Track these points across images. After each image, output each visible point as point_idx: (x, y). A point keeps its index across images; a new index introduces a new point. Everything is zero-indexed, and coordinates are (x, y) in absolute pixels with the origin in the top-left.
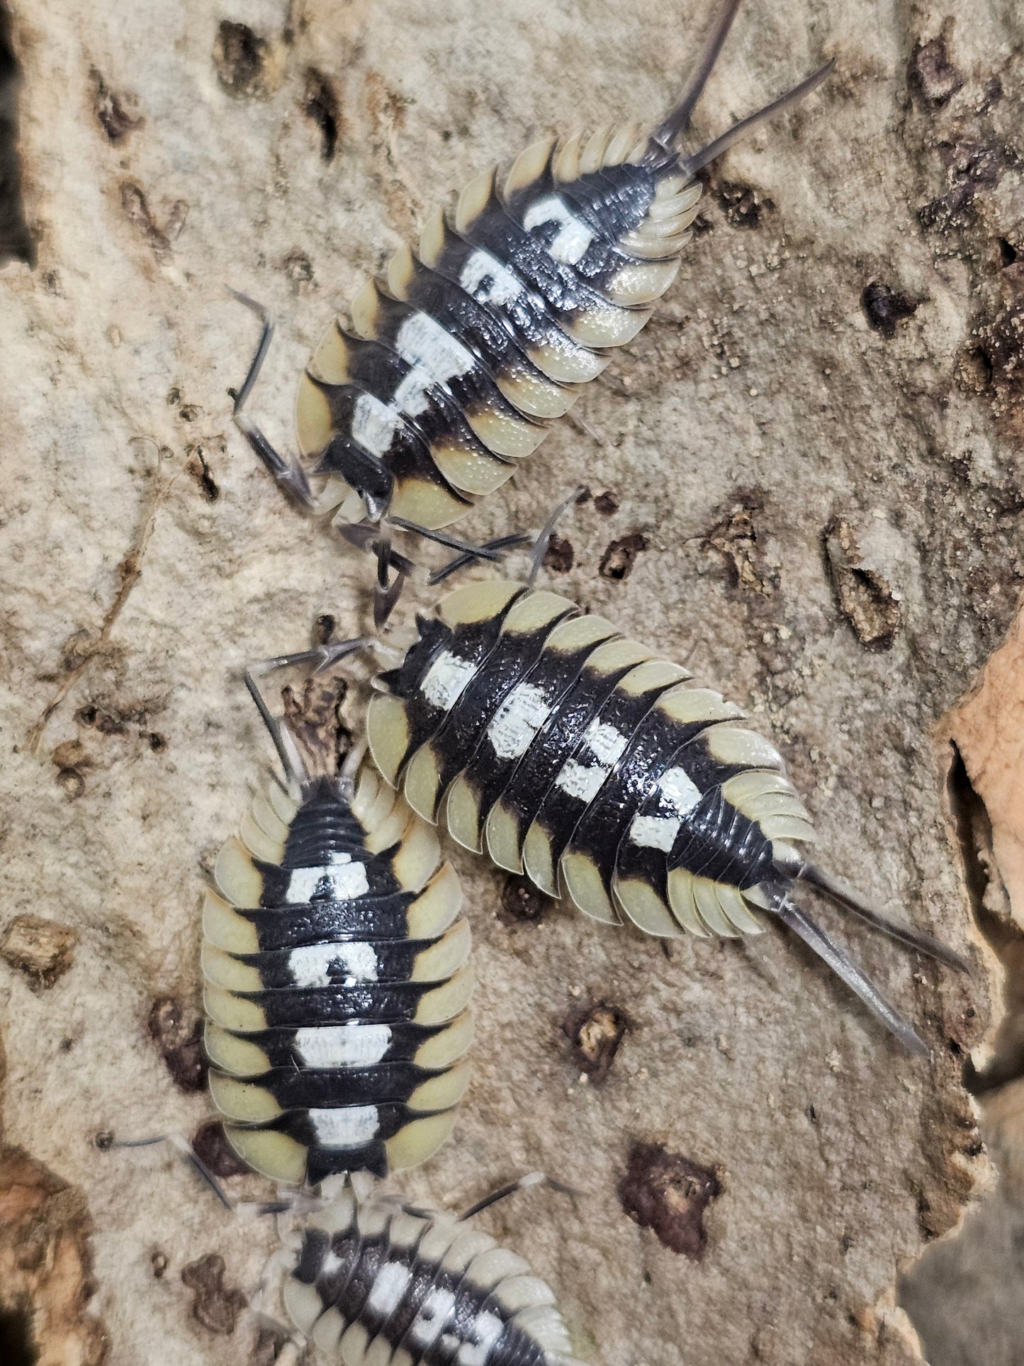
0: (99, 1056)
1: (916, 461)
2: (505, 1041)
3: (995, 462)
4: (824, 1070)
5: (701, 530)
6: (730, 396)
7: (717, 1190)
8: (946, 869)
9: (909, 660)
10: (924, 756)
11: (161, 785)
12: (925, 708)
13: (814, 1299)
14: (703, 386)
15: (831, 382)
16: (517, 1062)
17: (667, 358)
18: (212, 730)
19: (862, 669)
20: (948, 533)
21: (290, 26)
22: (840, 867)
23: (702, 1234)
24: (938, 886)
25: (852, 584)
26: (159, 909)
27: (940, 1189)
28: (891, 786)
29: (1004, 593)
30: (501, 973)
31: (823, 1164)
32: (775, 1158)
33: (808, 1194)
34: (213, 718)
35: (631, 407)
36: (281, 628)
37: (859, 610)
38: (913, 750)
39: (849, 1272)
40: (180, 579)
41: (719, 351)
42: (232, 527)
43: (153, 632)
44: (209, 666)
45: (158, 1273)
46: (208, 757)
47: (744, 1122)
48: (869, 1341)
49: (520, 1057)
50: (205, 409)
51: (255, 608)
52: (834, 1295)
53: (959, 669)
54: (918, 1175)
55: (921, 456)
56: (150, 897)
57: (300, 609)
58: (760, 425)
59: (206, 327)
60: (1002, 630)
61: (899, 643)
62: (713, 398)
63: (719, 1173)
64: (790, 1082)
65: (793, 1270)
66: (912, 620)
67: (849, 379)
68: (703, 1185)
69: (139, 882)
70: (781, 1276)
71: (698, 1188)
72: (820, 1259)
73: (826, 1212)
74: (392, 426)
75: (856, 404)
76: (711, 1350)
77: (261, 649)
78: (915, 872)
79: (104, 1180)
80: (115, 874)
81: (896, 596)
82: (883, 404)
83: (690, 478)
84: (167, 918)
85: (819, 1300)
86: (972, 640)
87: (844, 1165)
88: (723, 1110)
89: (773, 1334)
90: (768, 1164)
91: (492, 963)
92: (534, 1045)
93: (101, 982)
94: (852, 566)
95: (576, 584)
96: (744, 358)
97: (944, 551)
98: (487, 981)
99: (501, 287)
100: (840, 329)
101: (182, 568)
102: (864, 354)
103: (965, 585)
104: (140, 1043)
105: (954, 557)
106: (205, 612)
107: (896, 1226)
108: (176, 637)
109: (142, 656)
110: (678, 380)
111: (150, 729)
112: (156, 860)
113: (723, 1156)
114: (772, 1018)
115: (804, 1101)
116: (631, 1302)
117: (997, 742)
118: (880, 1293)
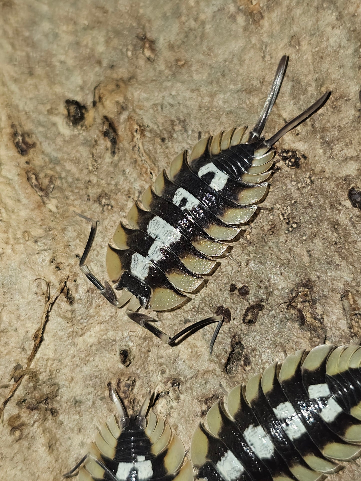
5: (286, 299)
6: (294, 239)
14: (282, 237)
15: (338, 231)
17: (265, 226)
18: (77, 405)
21: (95, 99)
25: (355, 320)
34: (77, 399)
35: (251, 248)
40: (60, 339)
41: (287, 221)
42: (81, 314)
46: (77, 416)
50: (67, 264)
51: (93, 349)
57: (113, 348)
58: (308, 252)
62: (286, 241)
67: (346, 230)
74: (148, 266)
75: (349, 240)
80: (38, 473)
83: (280, 277)
94: (355, 312)
95: (233, 327)
96: (299, 223)
99: (190, 203)
100: (340, 208)
101: (60, 333)
102: (352, 218)
108: (60, 364)
109: (45, 374)
110: (270, 235)
111: (50, 407)
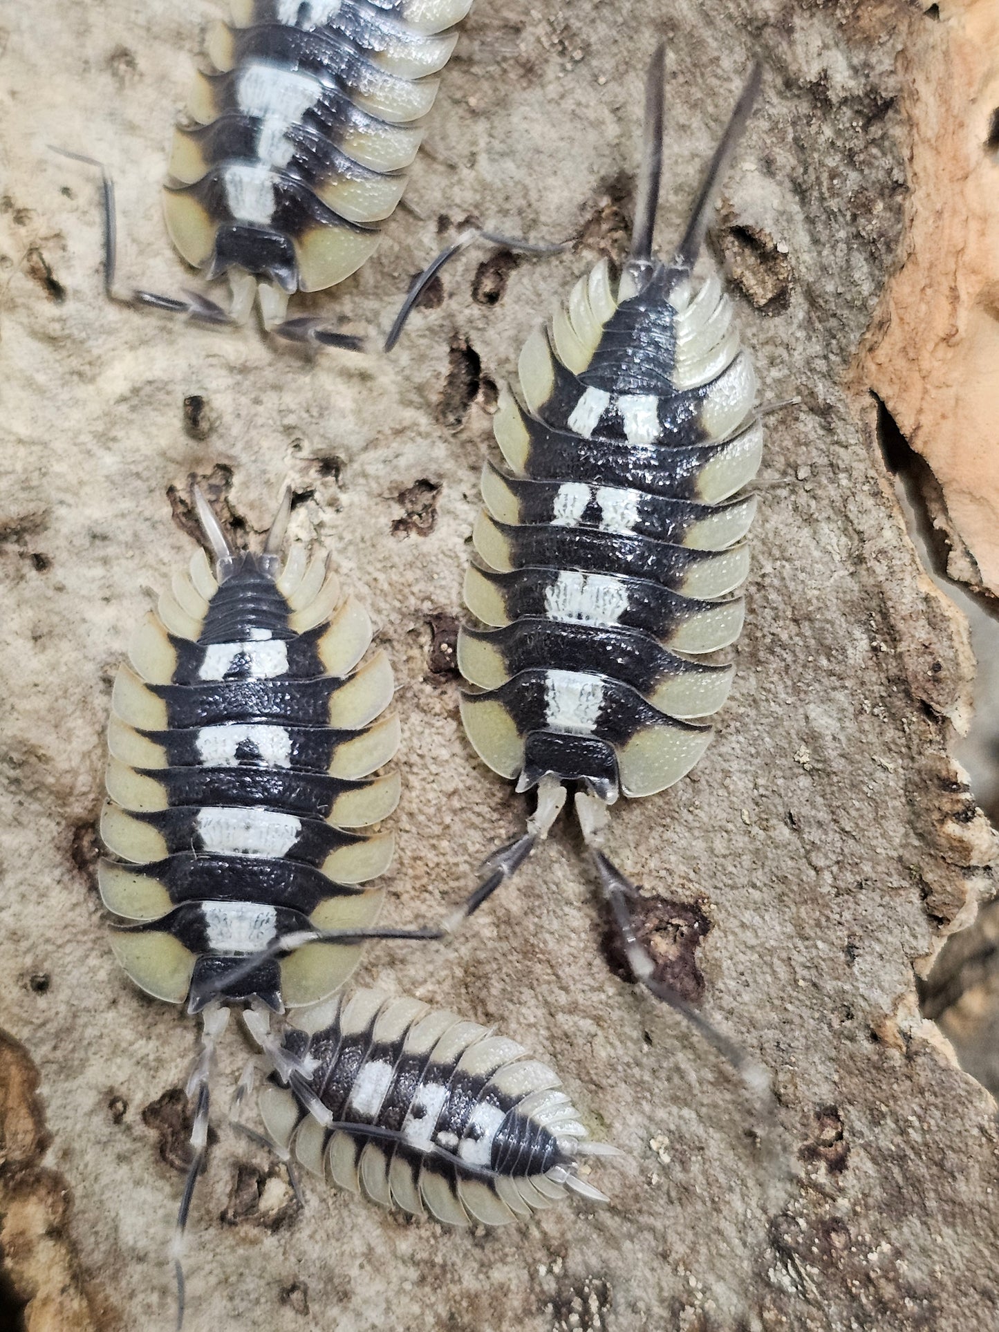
0: (23, 896)
1: (775, 100)
2: (455, 812)
3: (851, 72)
4: (796, 771)
5: (571, 231)
6: (579, 91)
7: (706, 926)
8: (887, 524)
9: (808, 313)
10: (842, 410)
11: (51, 606)
12: (832, 357)
13: (830, 1026)
14: (551, 88)
15: (677, 45)
16: (471, 832)
17: (509, 69)
18: (98, 542)
19: (762, 337)
20: (821, 164)
22: (777, 553)
23: (698, 979)
24: (881, 543)
25: (736, 249)
26: (64, 729)
27: (938, 867)
28: (814, 453)
29: (889, 208)
30: (438, 739)
31: (813, 873)
32: (760, 877)
33: (802, 910)
34: (98, 530)
35: (481, 126)
36: (154, 424)
37: (747, 273)
38: (830, 407)
39: (861, 985)
40: (41, 391)
41: (560, 48)
42: (86, 326)
43: (22, 451)
44: (86, 478)
45: (118, 1119)
46: (99, 571)
47: (720, 845)
48: (896, 1057)
49: (473, 826)
50: (40, 210)
51: (123, 408)
52: (850, 1016)
53: (858, 303)
54: (912, 858)
55: (780, 94)
56: (50, 717)
57: (168, 399)
58: (615, 111)
59: (32, 134)
60: (893, 246)
61: (797, 299)
62: (562, 97)
63: (704, 908)
64: (762, 791)
65: (802, 997)
66: (804, 270)
67: (692, 36)
68: (691, 926)
69: (39, 703)
70: (789, 1006)
71: (685, 929)
72: (826, 977)
73: (824, 923)
74: (268, 184)
75: (705, 59)
76: (730, 1106)
77: (138, 450)
78: (856, 537)
79: (43, 1024)
80: (12, 700)
81: (782, 248)
82: (731, 50)
83: (551, 181)
84: (74, 739)
85: (836, 1025)
86: (866, 269)
87: (835, 869)
88: (696, 838)
89: (794, 1074)
90: (754, 886)
91: (427, 731)
92: (484, 809)
93: (16, 819)
94: (729, 225)
95: (451, 316)
96: (586, 48)
97: (820, 184)
98: (424, 751)
101: (41, 378)
103: (848, 214)
104: (66, 878)
105: (831, 188)
106: (73, 422)
107: (901, 923)
108: (46, 453)
109: (12, 477)
110: (524, 89)
111: (31, 549)
112: (53, 679)
113: (706, 887)
114: (732, 729)
115: (781, 809)
116: (636, 1071)
117: (925, 391)
118: (898, 1000)
